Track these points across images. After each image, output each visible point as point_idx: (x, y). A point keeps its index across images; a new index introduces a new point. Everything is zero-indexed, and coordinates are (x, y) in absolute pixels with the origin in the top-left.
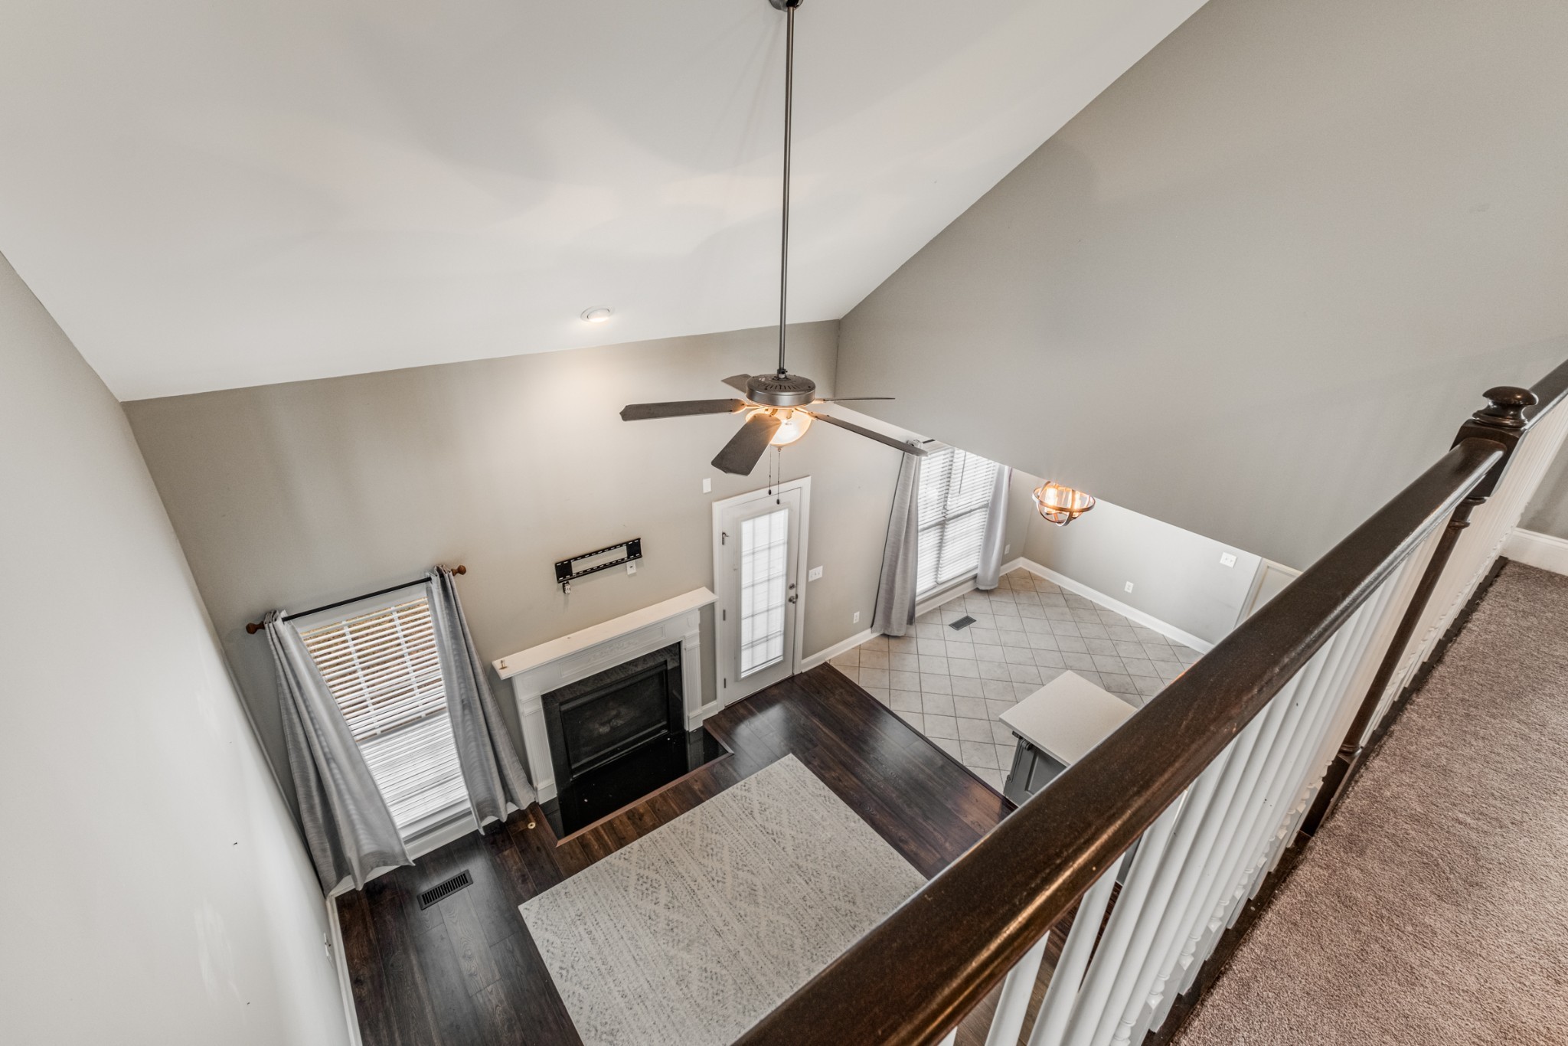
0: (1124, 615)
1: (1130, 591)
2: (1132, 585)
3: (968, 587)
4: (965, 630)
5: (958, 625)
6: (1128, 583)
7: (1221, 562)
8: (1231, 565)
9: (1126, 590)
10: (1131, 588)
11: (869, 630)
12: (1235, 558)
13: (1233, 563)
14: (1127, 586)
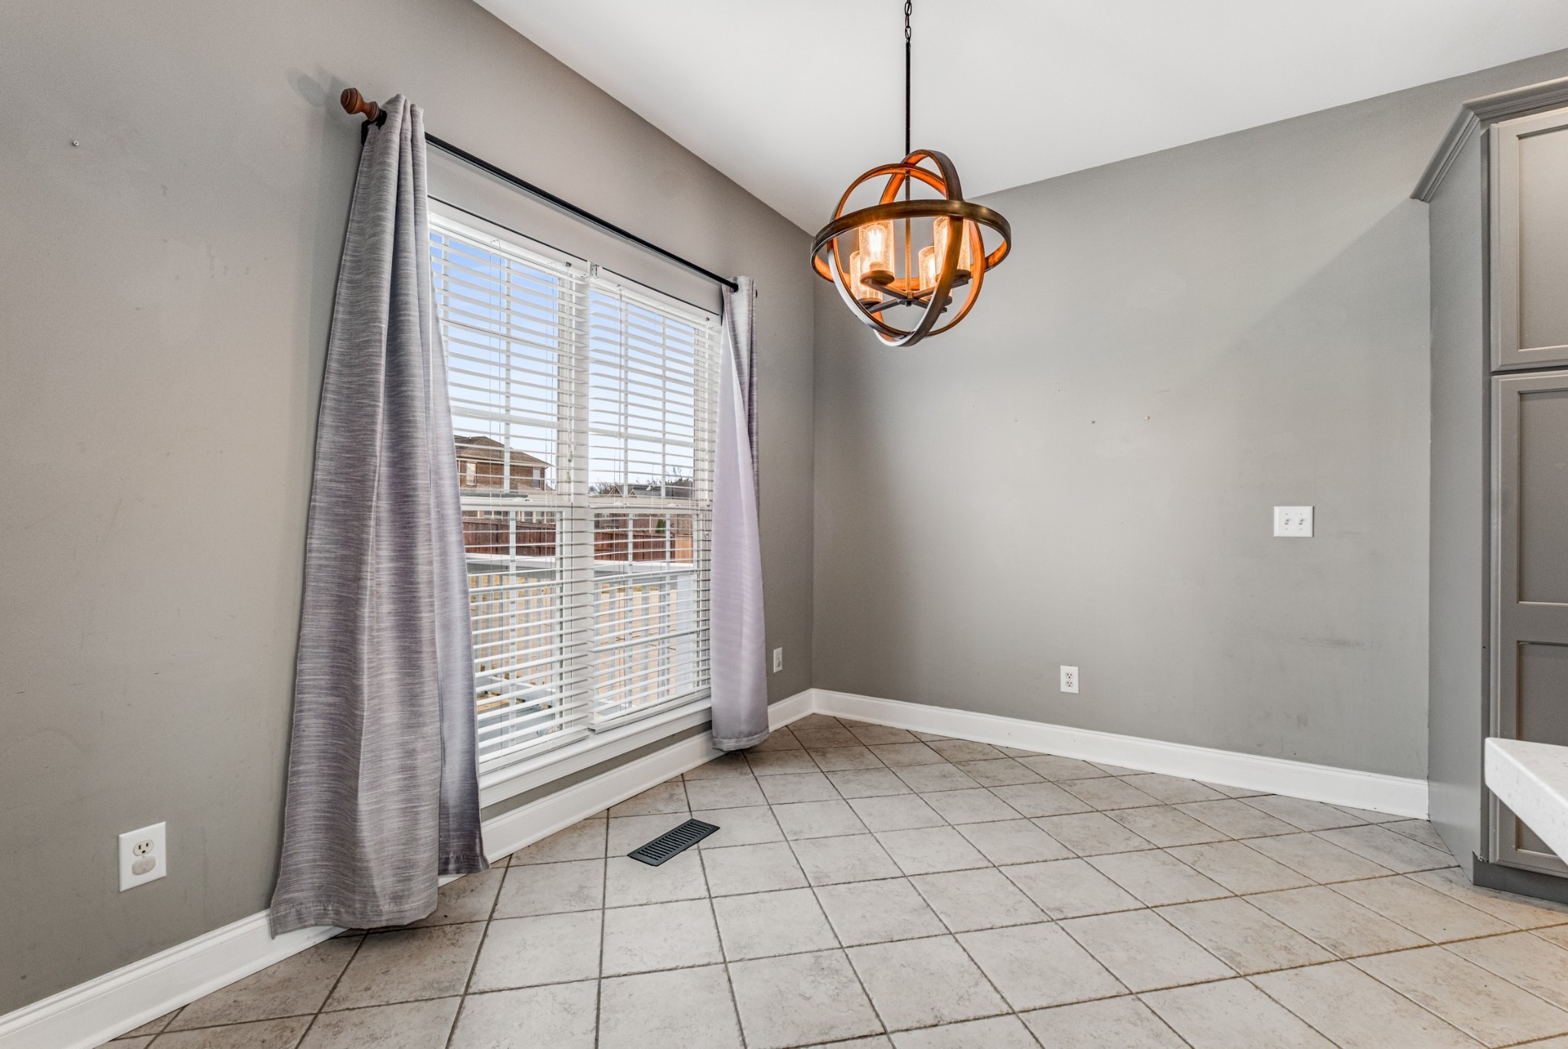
0: (1080, 756)
1: (1075, 689)
2: (1074, 670)
3: (692, 753)
4: (685, 861)
5: (655, 852)
6: (1064, 669)
7: (1277, 533)
8: (1306, 531)
9: (1064, 688)
10: (1075, 680)
11: (258, 922)
12: (1309, 509)
13: (1308, 524)
14: (1064, 679)
